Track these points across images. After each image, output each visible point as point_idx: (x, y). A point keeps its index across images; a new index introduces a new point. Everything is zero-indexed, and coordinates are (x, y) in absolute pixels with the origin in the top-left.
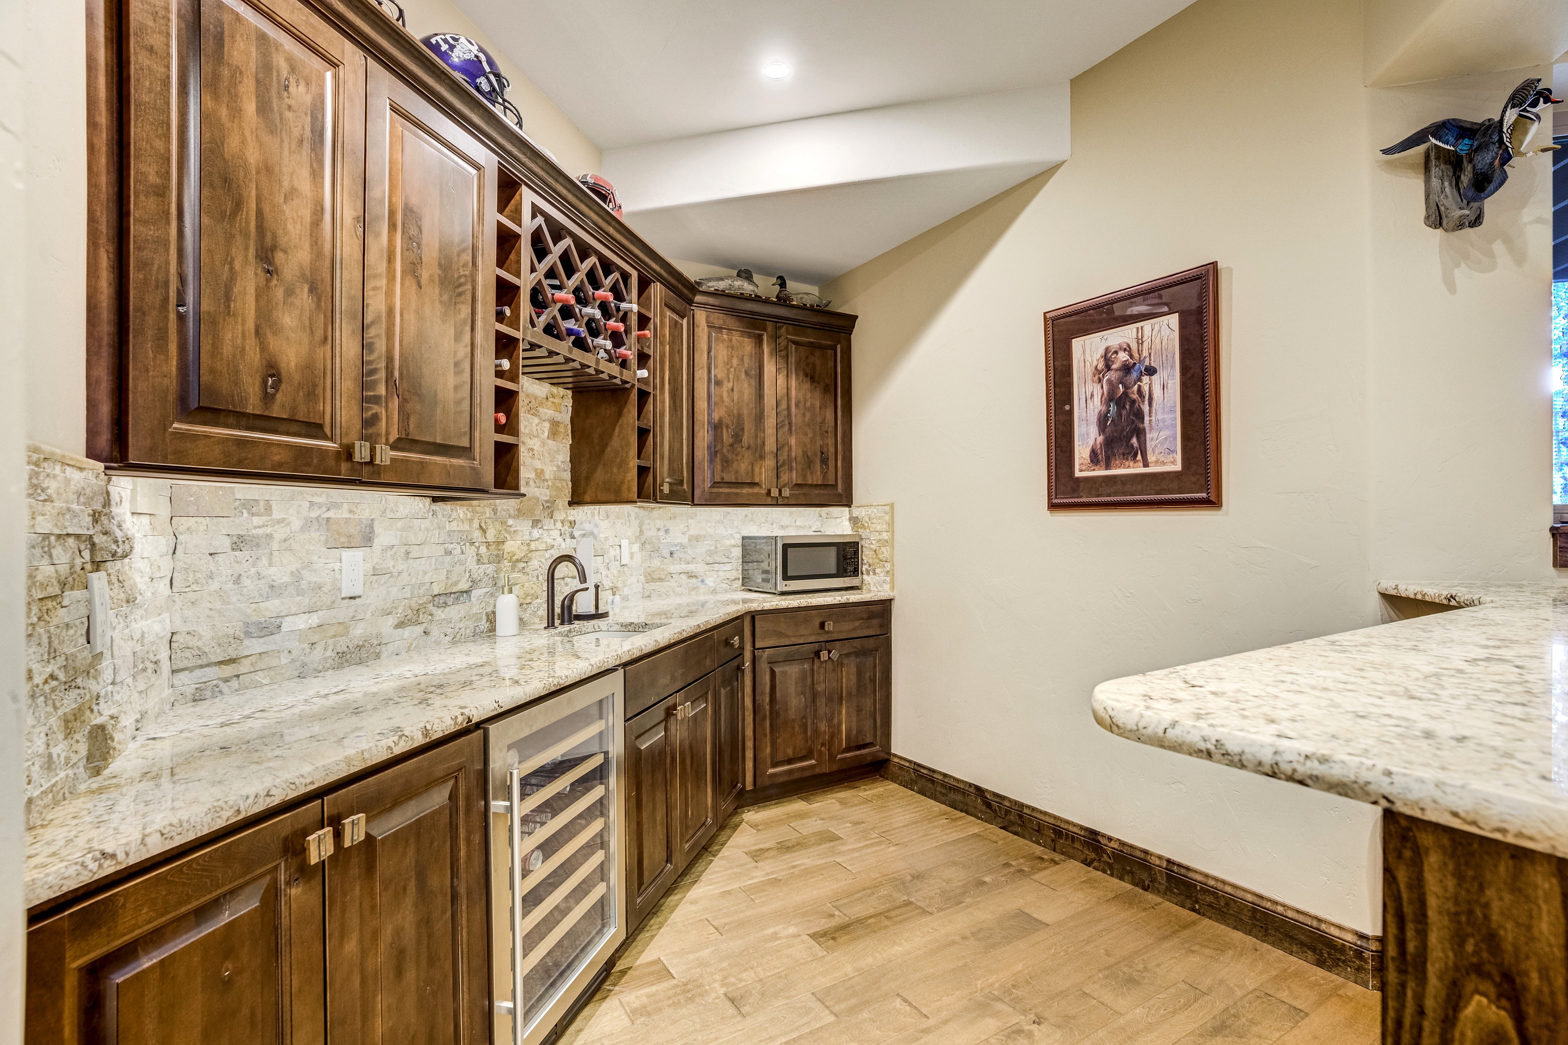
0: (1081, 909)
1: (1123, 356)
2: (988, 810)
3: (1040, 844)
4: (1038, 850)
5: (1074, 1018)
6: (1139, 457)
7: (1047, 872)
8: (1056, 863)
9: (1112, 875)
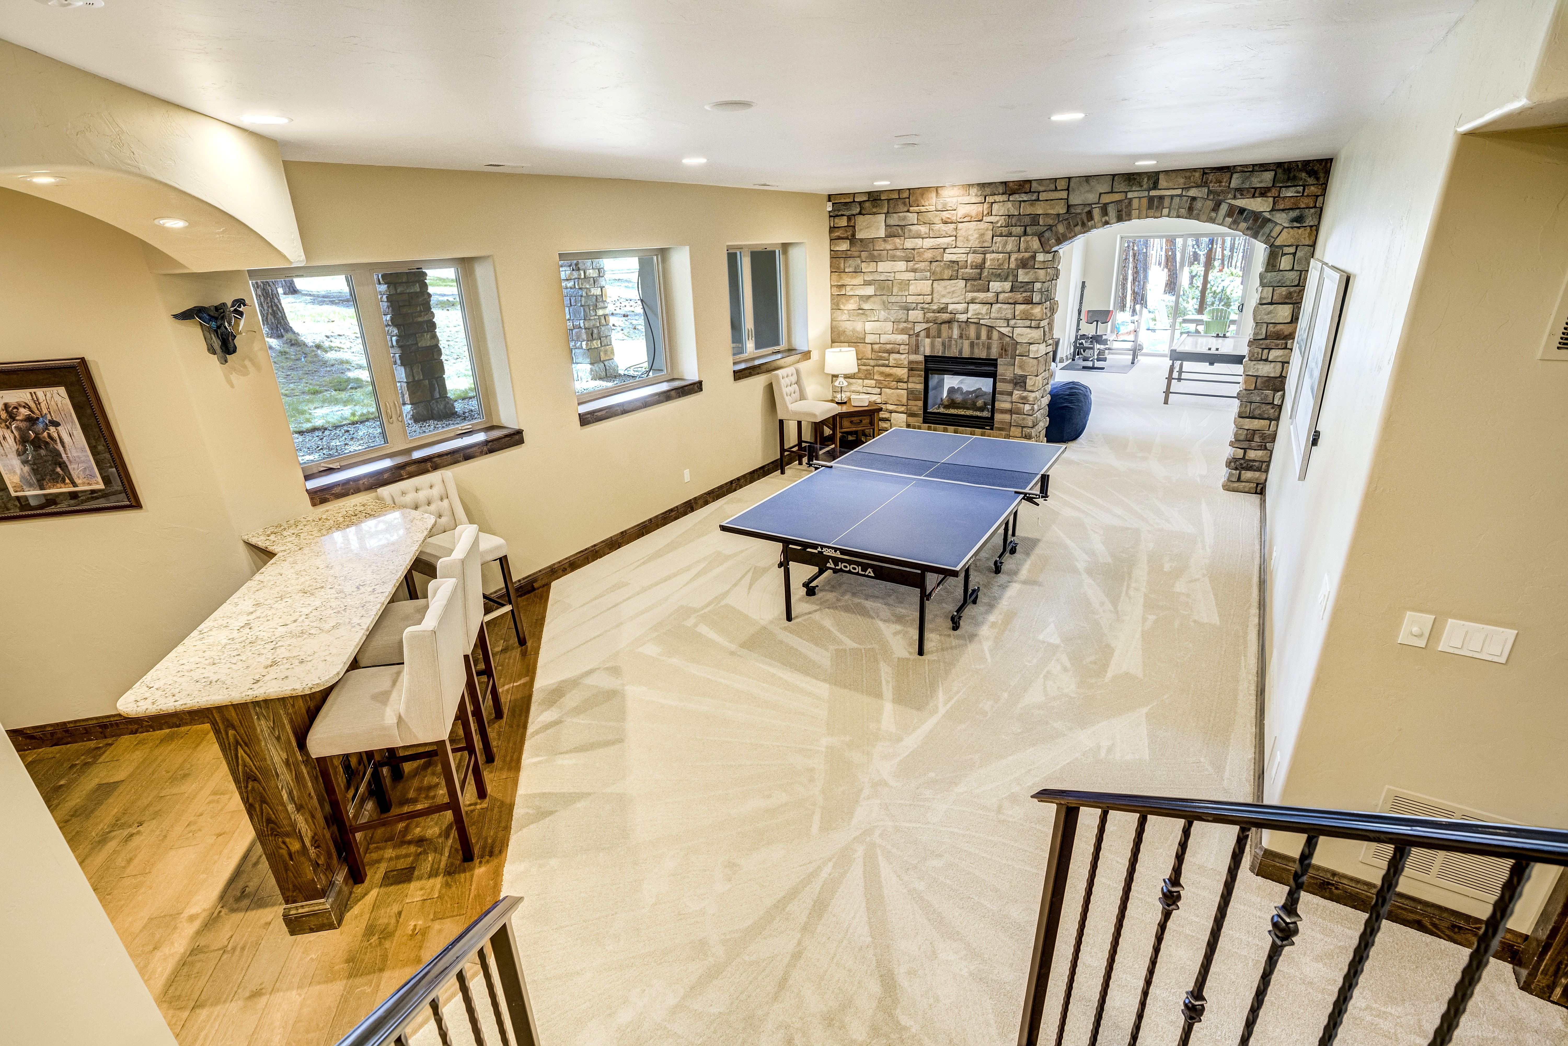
0: (141, 760)
1: (24, 412)
2: (34, 741)
3: (92, 740)
4: (92, 744)
5: (160, 810)
6: (67, 481)
7: (108, 752)
8: (111, 745)
9: (154, 730)
